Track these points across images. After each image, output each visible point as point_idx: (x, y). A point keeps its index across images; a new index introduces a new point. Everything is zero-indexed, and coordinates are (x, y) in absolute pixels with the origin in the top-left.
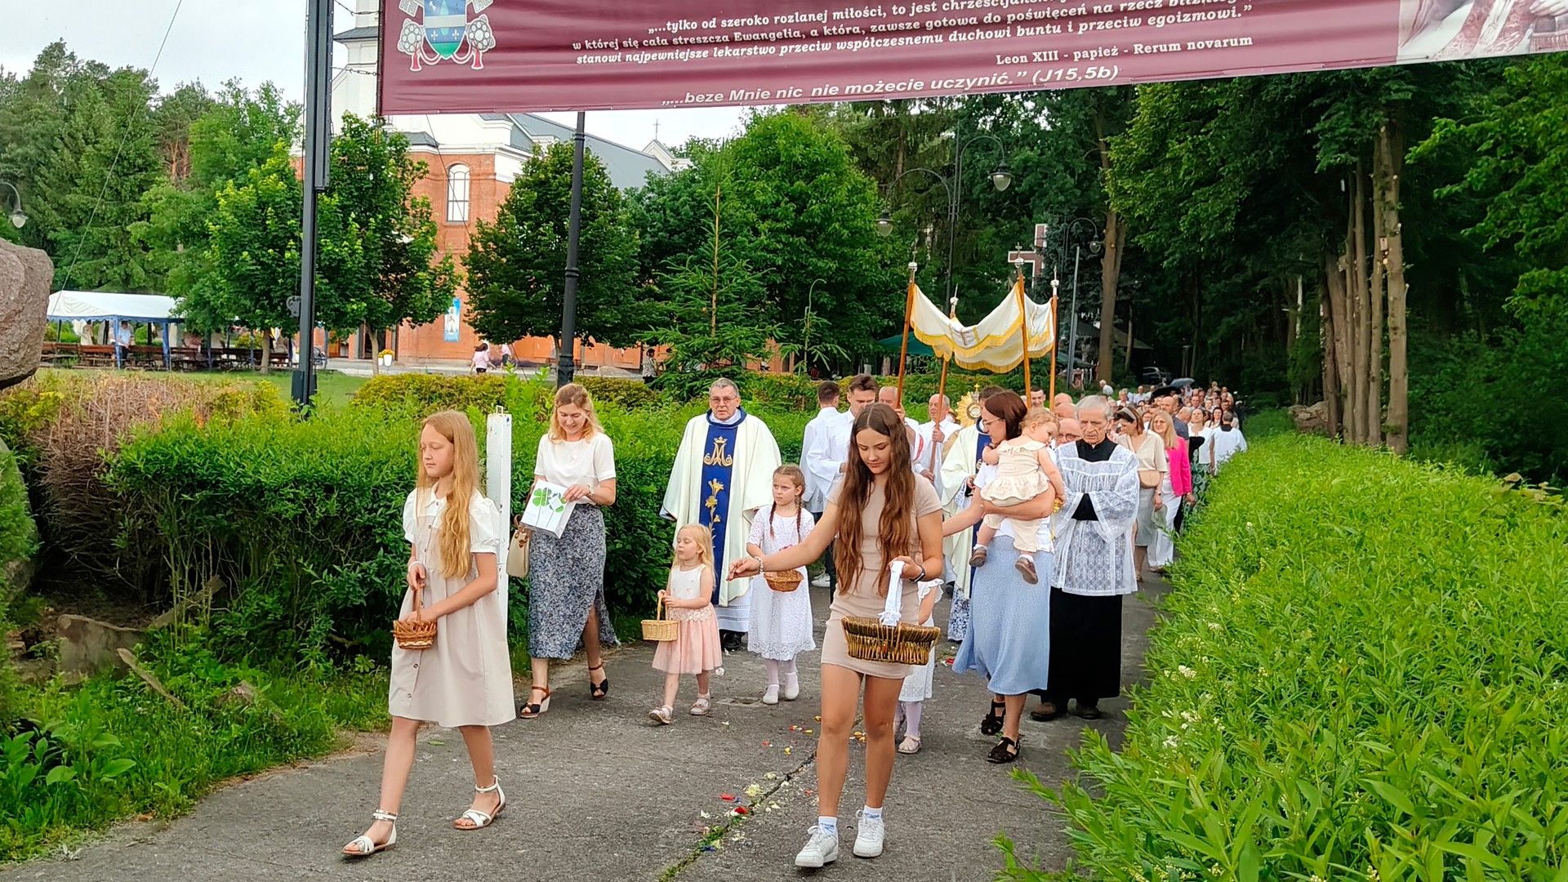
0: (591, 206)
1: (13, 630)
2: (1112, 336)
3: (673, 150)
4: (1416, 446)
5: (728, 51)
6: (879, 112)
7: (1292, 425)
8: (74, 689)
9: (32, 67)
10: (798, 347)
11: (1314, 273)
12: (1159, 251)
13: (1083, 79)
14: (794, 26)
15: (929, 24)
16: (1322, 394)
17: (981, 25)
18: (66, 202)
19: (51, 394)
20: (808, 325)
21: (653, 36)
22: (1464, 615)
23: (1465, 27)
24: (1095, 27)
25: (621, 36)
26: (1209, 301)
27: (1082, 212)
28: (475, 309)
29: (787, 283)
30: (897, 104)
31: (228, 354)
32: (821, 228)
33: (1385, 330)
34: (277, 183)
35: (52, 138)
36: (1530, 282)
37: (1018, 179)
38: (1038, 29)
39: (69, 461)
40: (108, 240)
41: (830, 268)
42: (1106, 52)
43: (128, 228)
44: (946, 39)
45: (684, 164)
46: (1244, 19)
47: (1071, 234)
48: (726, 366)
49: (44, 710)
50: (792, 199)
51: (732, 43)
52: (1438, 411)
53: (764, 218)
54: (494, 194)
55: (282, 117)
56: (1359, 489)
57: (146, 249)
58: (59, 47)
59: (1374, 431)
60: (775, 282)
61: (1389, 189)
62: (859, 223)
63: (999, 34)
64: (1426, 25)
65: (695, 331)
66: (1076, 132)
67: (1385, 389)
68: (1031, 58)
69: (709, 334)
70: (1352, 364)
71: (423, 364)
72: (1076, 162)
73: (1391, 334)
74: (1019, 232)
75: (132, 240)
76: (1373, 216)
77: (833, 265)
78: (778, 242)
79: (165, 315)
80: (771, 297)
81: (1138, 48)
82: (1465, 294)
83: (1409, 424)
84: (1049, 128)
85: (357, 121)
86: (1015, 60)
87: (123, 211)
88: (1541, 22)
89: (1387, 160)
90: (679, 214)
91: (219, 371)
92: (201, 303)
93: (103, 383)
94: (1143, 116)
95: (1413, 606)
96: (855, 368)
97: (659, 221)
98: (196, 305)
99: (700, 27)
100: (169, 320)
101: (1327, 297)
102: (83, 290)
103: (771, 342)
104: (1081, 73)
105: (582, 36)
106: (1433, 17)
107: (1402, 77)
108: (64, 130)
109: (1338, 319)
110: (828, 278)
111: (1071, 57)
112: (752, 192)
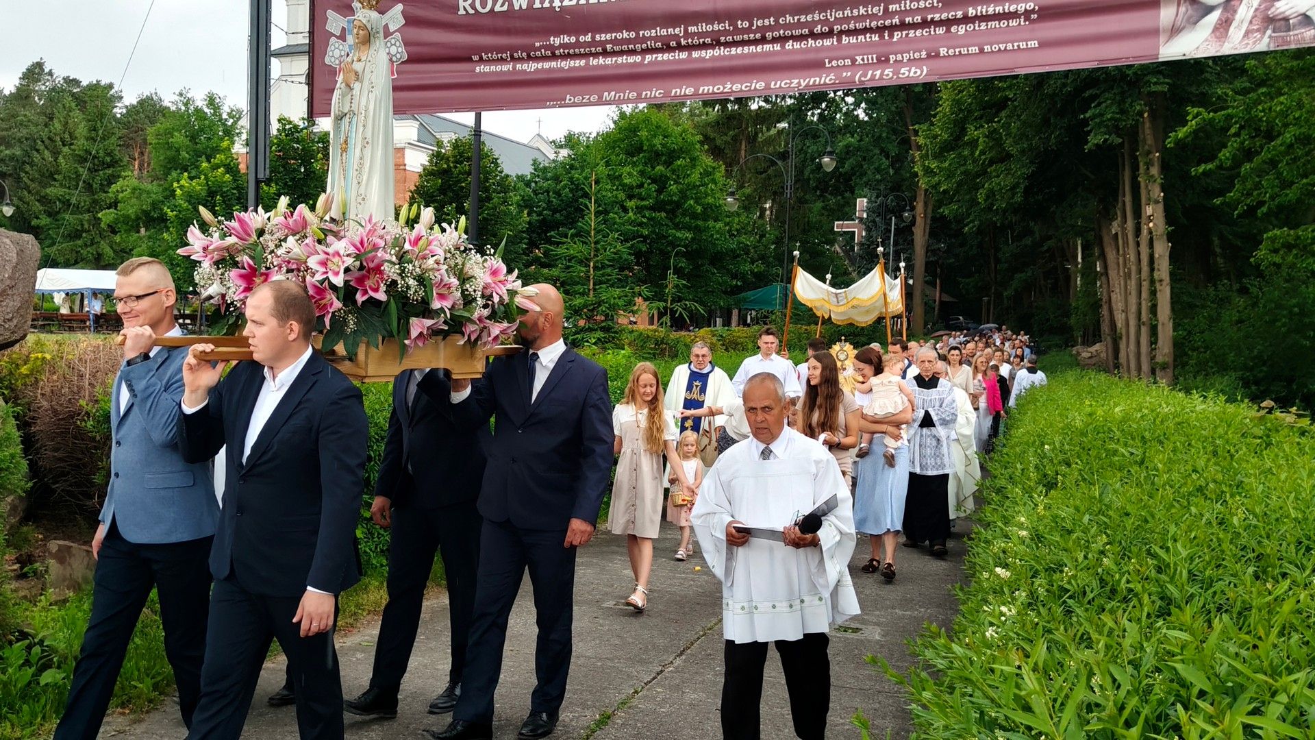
0: (487, 190)
1: (11, 555)
2: (923, 291)
3: (554, 142)
4: (1181, 379)
5: (601, 60)
6: (724, 107)
7: (1076, 363)
8: (63, 602)
9: (17, 82)
10: (662, 304)
11: (1091, 236)
12: (960, 220)
13: (898, 78)
14: (656, 38)
15: (769, 35)
16: (1100, 337)
17: (813, 35)
18: (47, 194)
19: (40, 355)
20: (670, 286)
21: (539, 49)
22: (1235, 520)
23: (1215, 29)
24: (907, 35)
25: (513, 49)
26: (1003, 260)
27: (896, 187)
29: (650, 252)
30: (739, 101)
32: (678, 205)
33: (1152, 282)
34: (224, 175)
35: (35, 141)
36: (1273, 240)
37: (841, 162)
38: (860, 37)
39: (55, 412)
40: (82, 225)
41: (686, 238)
42: (917, 55)
43: (99, 215)
44: (783, 47)
45: (564, 153)
46: (1032, 26)
47: (887, 206)
48: (602, 321)
49: (37, 622)
50: (654, 181)
51: (605, 53)
52: (1198, 348)
53: (630, 197)
54: (405, 181)
55: (226, 120)
56: (1139, 416)
57: (114, 232)
58: (39, 65)
59: (1145, 367)
60: (641, 250)
61: (1153, 165)
62: (710, 200)
63: (827, 42)
64: (1183, 28)
65: (576, 293)
66: (888, 121)
67: (1154, 331)
68: (854, 61)
69: (588, 295)
70: (1125, 311)
72: (890, 147)
73: (1158, 285)
74: (843, 206)
75: (102, 225)
76: (1139, 188)
77: (689, 235)
78: (643, 217)
80: (637, 264)
81: (943, 51)
82: (1218, 250)
83: (1175, 360)
84: (866, 119)
85: (290, 123)
86: (841, 63)
87: (95, 202)
88: (1278, 24)
89: (1150, 140)
90: (560, 196)
93: (82, 345)
94: (945, 107)
95: (1191, 515)
96: (708, 322)
97: (544, 202)
99: (578, 40)
101: (1103, 257)
102: (62, 267)
103: (639, 300)
104: (896, 73)
105: (479, 50)
106: (1188, 21)
107: (1160, 72)
108: (44, 134)
109: (1112, 273)
110: (686, 246)
111: (888, 60)
112: (621, 176)
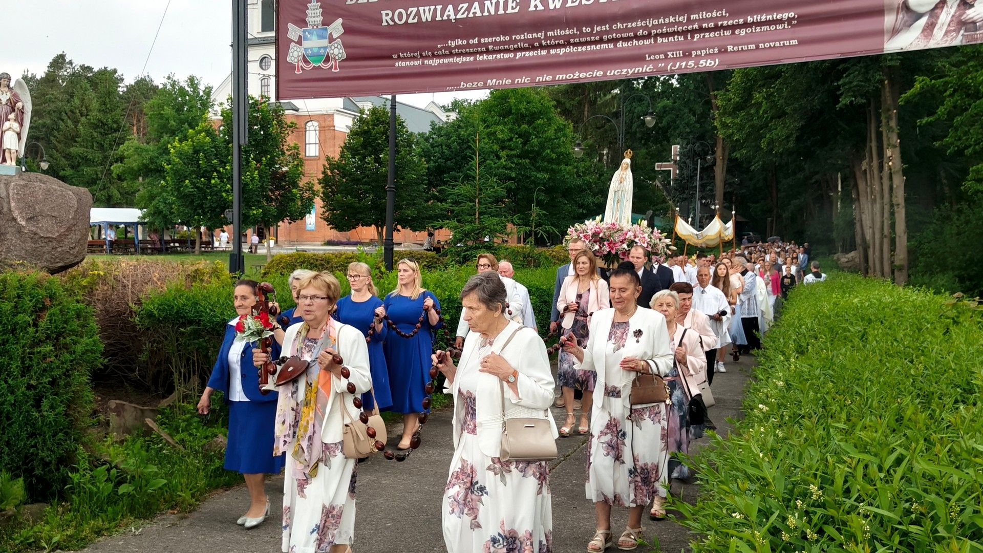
3: (443, 107)
4: (912, 278)
5: (485, 57)
7: (837, 266)
8: (120, 442)
9: (46, 70)
10: (528, 228)
11: (847, 171)
12: (748, 161)
13: (698, 67)
14: (525, 41)
15: (605, 37)
16: (855, 246)
17: (636, 37)
18: (70, 152)
19: (96, 272)
20: (534, 215)
21: (441, 49)
23: (924, 30)
24: (704, 36)
25: (422, 50)
26: (782, 190)
27: (701, 138)
28: (327, 211)
29: (518, 188)
31: (174, 243)
32: (538, 153)
33: (892, 206)
34: (205, 138)
35: (60, 113)
36: (977, 172)
37: (660, 118)
38: (670, 38)
39: (107, 312)
40: (97, 175)
41: (545, 178)
42: (711, 51)
43: (111, 168)
44: (615, 46)
45: (453, 116)
46: (793, 29)
47: (695, 151)
50: (520, 136)
51: (488, 52)
52: (926, 254)
53: (503, 148)
54: (334, 138)
55: (202, 96)
57: (122, 180)
58: (62, 57)
59: (887, 269)
60: (511, 188)
61: (892, 119)
62: (562, 149)
63: (647, 42)
64: (901, 30)
65: (466, 221)
66: (696, 88)
67: (893, 242)
68: (666, 56)
69: (475, 223)
70: (872, 227)
71: (294, 245)
72: (697, 107)
73: (895, 207)
74: (662, 151)
75: (113, 175)
76: (882, 136)
77: (547, 176)
78: (512, 163)
79: (136, 220)
80: (508, 197)
81: (730, 48)
83: (909, 263)
84: (678, 86)
86: (657, 57)
87: (106, 157)
88: (968, 26)
89: (889, 101)
90: (450, 148)
91: (169, 254)
92: (157, 213)
93: (123, 265)
94: (737, 78)
96: (561, 240)
97: (438, 152)
98: (155, 213)
99: (468, 43)
100: (137, 224)
101: (856, 187)
103: (509, 226)
104: (697, 64)
105: (398, 50)
106: (904, 24)
108: (67, 108)
109: (862, 199)
110: (544, 185)
111: (690, 55)
112: (495, 132)
